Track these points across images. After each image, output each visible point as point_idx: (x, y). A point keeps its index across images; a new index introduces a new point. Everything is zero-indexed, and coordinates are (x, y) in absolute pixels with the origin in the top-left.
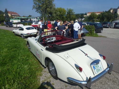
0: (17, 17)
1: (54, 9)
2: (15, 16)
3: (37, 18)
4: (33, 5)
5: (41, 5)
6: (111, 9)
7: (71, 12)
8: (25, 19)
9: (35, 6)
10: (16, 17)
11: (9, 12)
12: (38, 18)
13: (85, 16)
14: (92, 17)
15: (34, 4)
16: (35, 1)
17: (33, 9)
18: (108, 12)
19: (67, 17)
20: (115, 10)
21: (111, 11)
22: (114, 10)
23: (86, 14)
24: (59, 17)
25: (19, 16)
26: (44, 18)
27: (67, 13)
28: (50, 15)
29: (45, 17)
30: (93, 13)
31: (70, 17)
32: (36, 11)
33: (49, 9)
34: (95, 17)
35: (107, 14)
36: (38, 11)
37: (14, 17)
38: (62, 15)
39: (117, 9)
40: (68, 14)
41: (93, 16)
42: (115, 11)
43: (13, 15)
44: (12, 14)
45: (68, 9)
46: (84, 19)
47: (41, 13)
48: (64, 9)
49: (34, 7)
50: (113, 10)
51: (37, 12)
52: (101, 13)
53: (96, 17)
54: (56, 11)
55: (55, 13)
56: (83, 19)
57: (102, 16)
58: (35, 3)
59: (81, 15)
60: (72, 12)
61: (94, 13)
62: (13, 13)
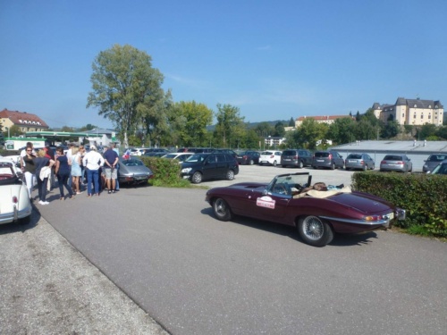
0: (38, 131)
1: (169, 105)
2: (29, 126)
3: (109, 136)
4: (91, 94)
5: (116, 92)
6: (374, 108)
7: (231, 118)
8: (67, 138)
9: (97, 96)
10: (32, 131)
11: (10, 112)
12: (114, 135)
13: (287, 129)
14: (307, 133)
15: (93, 91)
16: (96, 80)
17: (88, 106)
18: (366, 115)
19: (218, 134)
20: (389, 110)
21: (377, 113)
22: (385, 108)
23: (292, 123)
24: (189, 134)
25: (46, 128)
26: (128, 135)
27: (219, 119)
28: (151, 127)
29: (132, 133)
30: (308, 118)
31: (228, 134)
32: (100, 113)
33: (144, 106)
34: (315, 132)
35: (354, 123)
36: (108, 112)
37: (25, 130)
38: (198, 127)
39: (394, 107)
40: (222, 125)
41: (310, 131)
42: (389, 113)
43: (24, 125)
44: (21, 121)
45: (219, 106)
46: (284, 139)
47: (118, 121)
48: (204, 107)
49: (91, 100)
50: (383, 111)
51: (104, 114)
52: (337, 120)
53: (320, 132)
54: (175, 112)
55: (172, 119)
56: (280, 141)
57: (340, 131)
58: (95, 87)
59: (276, 126)
60: (236, 115)
61: (312, 119)
62: (25, 116)
